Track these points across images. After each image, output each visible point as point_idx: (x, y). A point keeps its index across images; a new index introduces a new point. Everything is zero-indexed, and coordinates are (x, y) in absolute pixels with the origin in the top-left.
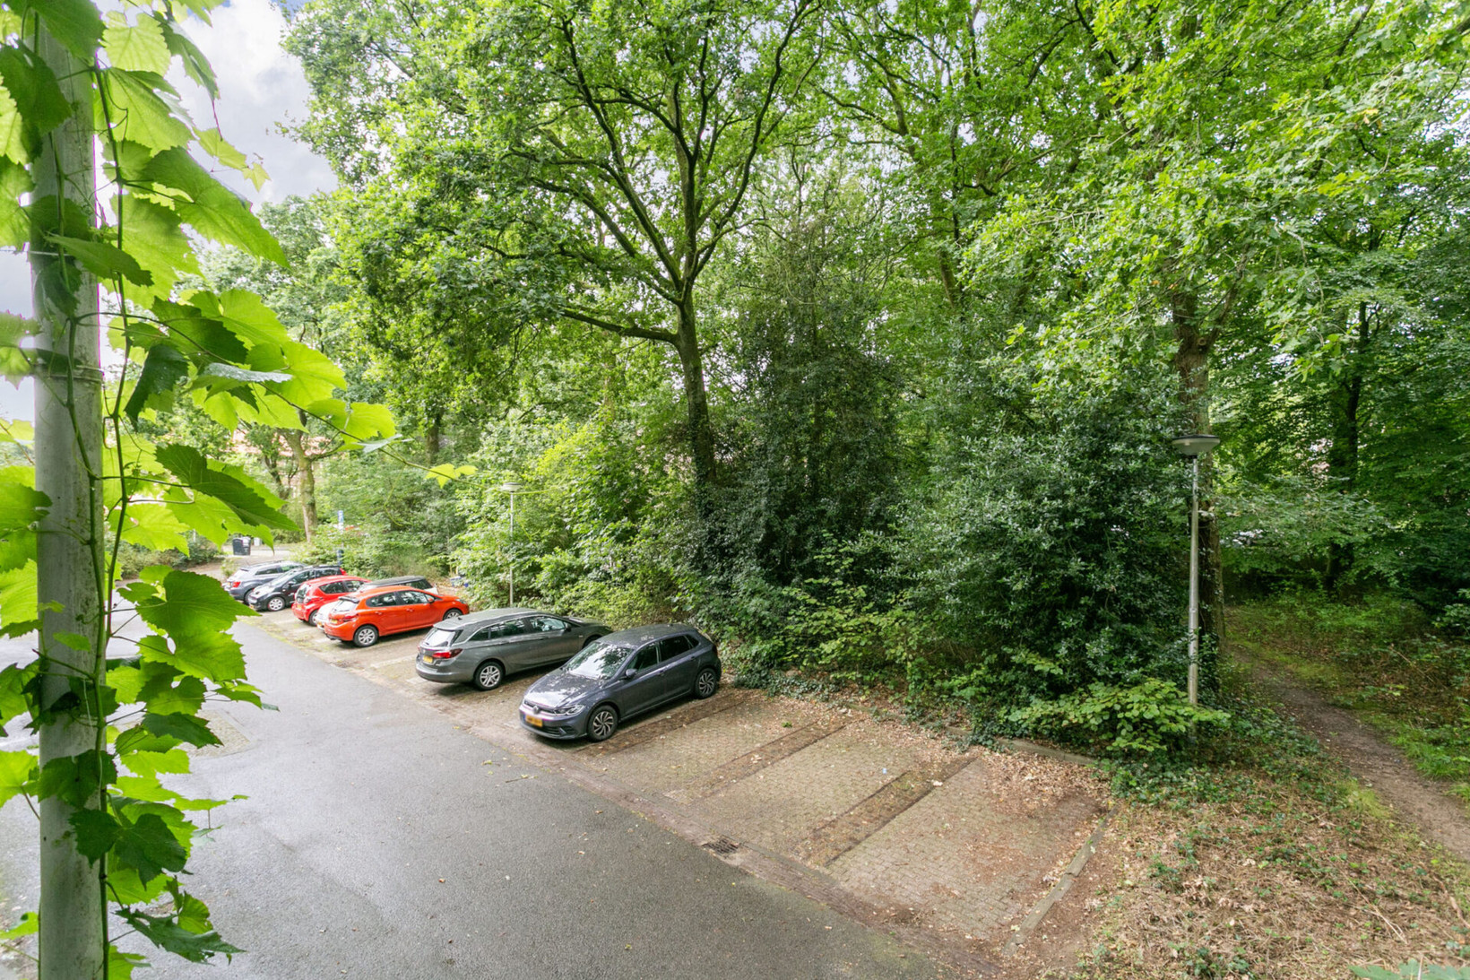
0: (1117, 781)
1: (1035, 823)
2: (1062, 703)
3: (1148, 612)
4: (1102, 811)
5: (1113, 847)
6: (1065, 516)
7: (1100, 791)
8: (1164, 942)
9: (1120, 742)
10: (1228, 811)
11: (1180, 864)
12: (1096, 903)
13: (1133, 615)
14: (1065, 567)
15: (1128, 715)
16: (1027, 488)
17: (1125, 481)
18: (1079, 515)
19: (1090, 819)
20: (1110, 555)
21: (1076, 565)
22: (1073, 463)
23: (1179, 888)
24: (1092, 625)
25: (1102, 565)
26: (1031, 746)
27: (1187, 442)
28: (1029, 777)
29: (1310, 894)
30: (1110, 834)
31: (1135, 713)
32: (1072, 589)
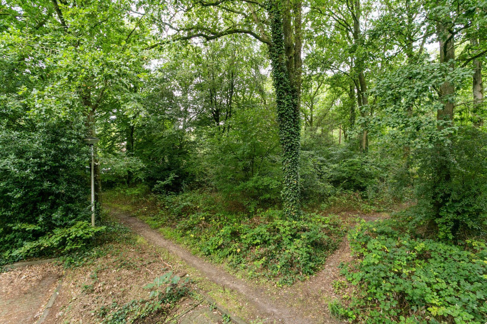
0: (66, 263)
1: (28, 296)
2: (40, 241)
3: (76, 198)
4: (60, 277)
5: (66, 288)
6: (40, 165)
7: (59, 270)
8: (89, 312)
9: (68, 248)
10: (107, 258)
11: (93, 282)
12: (60, 313)
13: (71, 200)
14: (41, 186)
15: (71, 237)
16: (20, 154)
17: (67, 152)
18: (47, 165)
19: (55, 282)
20: (61, 179)
21: (46, 184)
22: (44, 144)
23: (93, 291)
24: (54, 207)
25: (58, 183)
26: (24, 263)
27: (89, 140)
28: (24, 277)
29: (131, 273)
30: (65, 284)
31: (74, 236)
32: (44, 195)
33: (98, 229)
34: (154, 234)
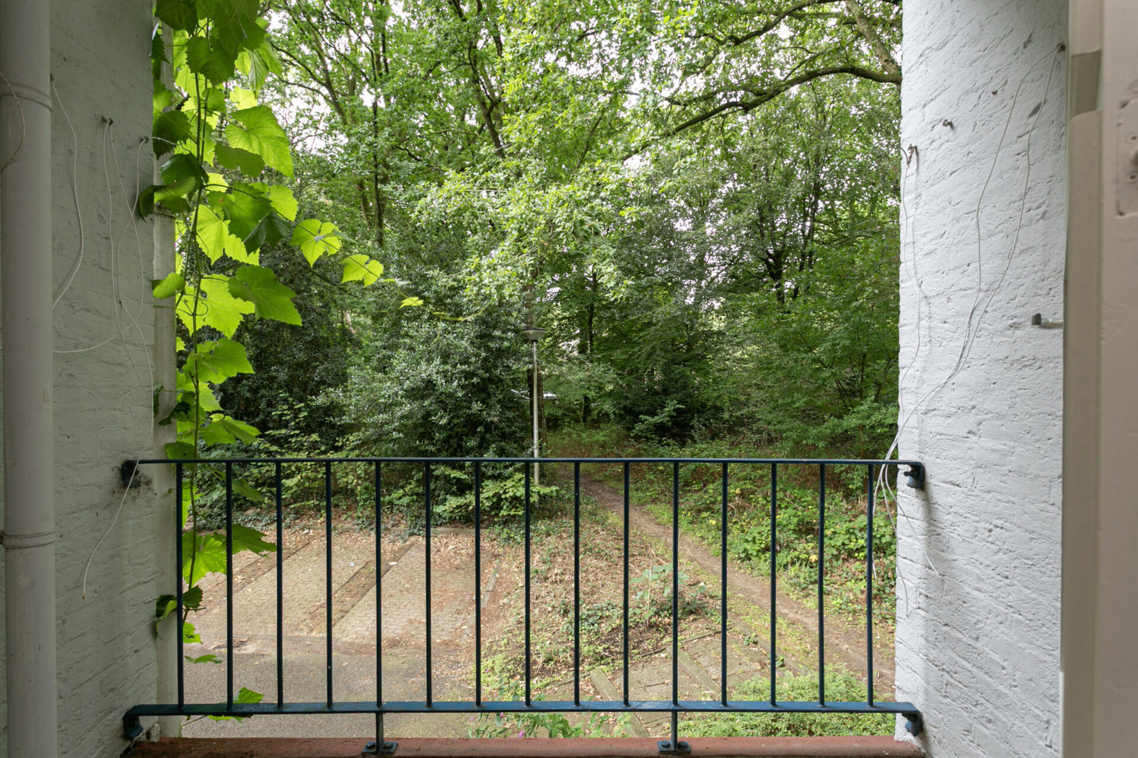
0: (504, 535)
1: (461, 572)
2: (467, 496)
3: (511, 435)
4: (496, 556)
5: (508, 571)
6: (468, 375)
7: (493, 546)
8: (545, 606)
9: (504, 513)
10: (561, 537)
11: (544, 567)
12: (505, 601)
13: (504, 436)
14: (469, 408)
15: (508, 495)
16: (445, 357)
17: (500, 353)
18: (477, 375)
19: (491, 562)
20: (493, 400)
21: (476, 406)
22: (472, 343)
23: (546, 579)
24: (483, 447)
25: (489, 407)
26: (448, 529)
27: (531, 332)
28: (451, 547)
29: (603, 564)
30: (505, 566)
31: (511, 494)
32: (473, 423)
33: (546, 490)
34: (637, 514)
